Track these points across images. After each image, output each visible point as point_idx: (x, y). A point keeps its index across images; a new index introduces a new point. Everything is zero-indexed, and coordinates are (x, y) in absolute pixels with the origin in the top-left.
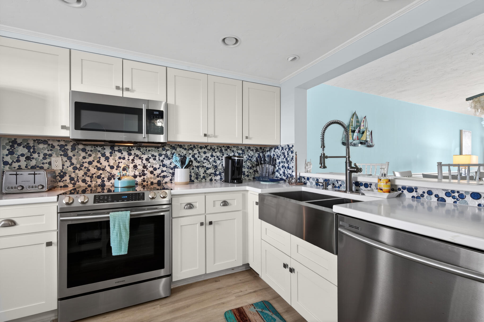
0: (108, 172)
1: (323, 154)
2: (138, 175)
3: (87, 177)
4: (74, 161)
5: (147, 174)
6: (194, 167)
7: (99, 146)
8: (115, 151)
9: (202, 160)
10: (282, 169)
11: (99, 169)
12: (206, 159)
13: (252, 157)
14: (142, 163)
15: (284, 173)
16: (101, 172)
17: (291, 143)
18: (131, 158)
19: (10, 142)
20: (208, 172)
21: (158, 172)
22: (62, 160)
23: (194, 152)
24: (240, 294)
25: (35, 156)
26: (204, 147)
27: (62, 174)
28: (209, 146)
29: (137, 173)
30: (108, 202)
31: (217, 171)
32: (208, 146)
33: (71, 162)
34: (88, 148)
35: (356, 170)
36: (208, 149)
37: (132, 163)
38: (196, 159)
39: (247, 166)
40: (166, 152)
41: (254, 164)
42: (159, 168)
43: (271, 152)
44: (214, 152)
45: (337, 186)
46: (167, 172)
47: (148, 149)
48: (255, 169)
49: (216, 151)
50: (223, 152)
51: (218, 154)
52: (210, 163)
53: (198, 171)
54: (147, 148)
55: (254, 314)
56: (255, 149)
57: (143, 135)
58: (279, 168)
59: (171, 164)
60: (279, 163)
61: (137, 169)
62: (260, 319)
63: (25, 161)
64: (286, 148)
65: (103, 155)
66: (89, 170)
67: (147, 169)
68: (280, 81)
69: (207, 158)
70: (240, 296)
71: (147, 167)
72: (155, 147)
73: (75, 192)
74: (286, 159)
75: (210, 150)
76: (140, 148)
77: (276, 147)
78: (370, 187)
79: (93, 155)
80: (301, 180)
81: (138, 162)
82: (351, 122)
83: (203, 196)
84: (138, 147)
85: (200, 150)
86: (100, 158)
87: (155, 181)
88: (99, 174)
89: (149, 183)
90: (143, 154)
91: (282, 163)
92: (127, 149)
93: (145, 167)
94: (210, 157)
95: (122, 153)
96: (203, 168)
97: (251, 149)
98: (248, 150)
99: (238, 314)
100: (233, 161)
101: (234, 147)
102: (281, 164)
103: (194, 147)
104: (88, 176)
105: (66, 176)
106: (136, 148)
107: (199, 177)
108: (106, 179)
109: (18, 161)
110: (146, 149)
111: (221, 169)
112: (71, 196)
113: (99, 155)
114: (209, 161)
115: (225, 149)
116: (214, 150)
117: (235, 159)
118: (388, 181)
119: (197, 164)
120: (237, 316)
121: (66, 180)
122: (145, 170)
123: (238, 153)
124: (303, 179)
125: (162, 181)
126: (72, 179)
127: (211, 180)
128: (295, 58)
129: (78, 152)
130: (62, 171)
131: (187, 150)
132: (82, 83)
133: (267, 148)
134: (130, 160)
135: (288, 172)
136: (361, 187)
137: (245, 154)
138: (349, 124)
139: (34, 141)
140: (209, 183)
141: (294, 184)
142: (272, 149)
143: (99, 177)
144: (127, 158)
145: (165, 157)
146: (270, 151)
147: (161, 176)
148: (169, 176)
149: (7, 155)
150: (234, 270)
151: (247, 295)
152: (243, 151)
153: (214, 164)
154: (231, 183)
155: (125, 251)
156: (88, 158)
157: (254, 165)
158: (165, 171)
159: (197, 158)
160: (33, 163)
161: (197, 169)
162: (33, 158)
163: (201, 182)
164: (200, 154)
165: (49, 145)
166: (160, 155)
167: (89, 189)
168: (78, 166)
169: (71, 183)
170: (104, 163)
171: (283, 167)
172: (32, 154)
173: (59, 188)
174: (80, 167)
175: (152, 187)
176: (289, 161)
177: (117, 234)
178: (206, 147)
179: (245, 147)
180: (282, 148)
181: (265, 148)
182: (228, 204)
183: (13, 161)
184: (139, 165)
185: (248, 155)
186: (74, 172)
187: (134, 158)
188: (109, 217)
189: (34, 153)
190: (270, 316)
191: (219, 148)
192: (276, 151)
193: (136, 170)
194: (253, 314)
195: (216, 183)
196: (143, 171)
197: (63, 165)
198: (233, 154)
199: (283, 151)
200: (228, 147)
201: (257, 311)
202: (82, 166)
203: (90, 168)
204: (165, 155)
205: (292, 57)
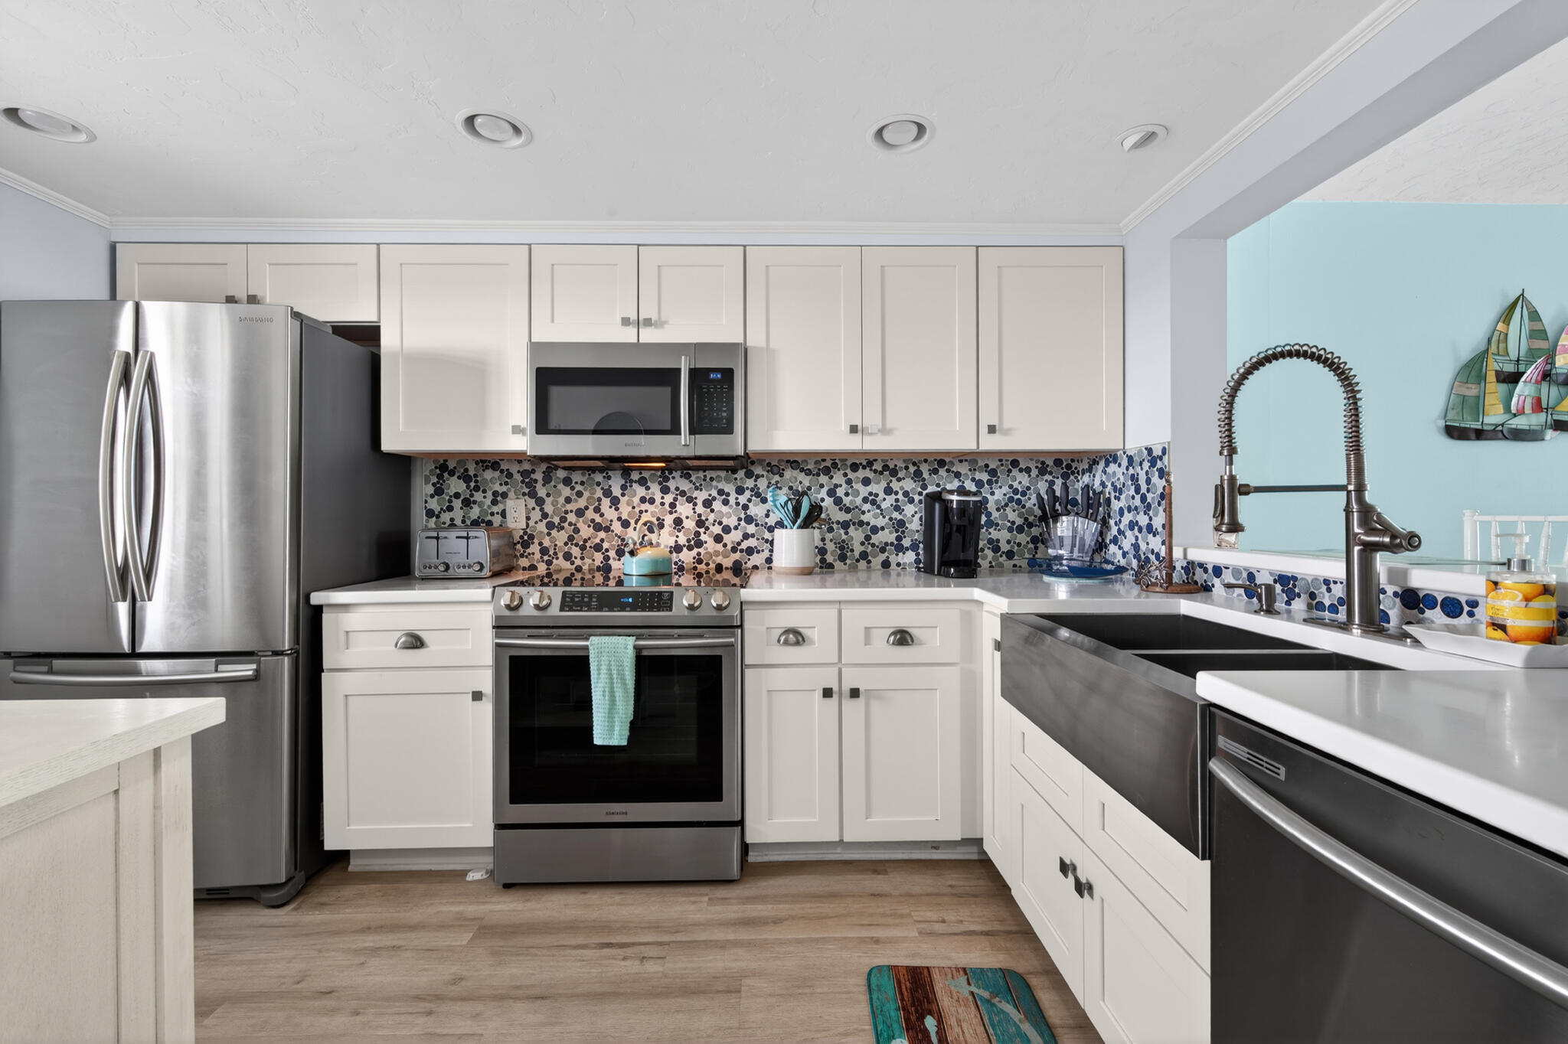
0: (616, 535)
1: (1226, 477)
2: (684, 546)
3: (573, 547)
4: (548, 508)
5: (706, 542)
6: (835, 526)
7: (597, 472)
8: (632, 481)
9: (858, 504)
10: (1128, 533)
11: (598, 527)
12: (872, 500)
13: (1024, 494)
14: (695, 512)
15: (1136, 547)
16: (602, 534)
17: (1157, 442)
18: (669, 498)
19: (436, 468)
20: (875, 539)
21: (735, 536)
22: (526, 505)
23: (834, 481)
24: (939, 928)
25: (478, 496)
26: (865, 463)
27: (526, 538)
28: (879, 460)
29: (682, 540)
30: (590, 610)
31: (905, 537)
32: (876, 460)
33: (542, 510)
34: (577, 477)
35: (1387, 540)
36: (875, 471)
37: (671, 513)
38: (838, 502)
39: (1009, 521)
40: (756, 481)
41: (1033, 517)
42: (736, 528)
43: (1094, 476)
44: (894, 479)
45: (1327, 603)
46: (758, 539)
47: (709, 474)
48: (1035, 531)
49: (900, 475)
50: (924, 480)
51: (909, 484)
52: (882, 514)
53: (844, 537)
54: (707, 473)
55: (961, 1000)
56: (1037, 467)
57: (681, 438)
58: (1120, 532)
59: (767, 516)
60: (1121, 512)
61: (683, 527)
62: (976, 1021)
63: (461, 508)
64: (1143, 460)
65: (607, 493)
66: (577, 531)
67: (707, 529)
68: (1121, 225)
69: (873, 497)
70: (932, 934)
71: (707, 522)
72: (727, 469)
73: (550, 582)
74: (1143, 499)
75: (881, 473)
76: (690, 472)
77: (1111, 456)
78: (1471, 614)
79: (586, 494)
80: (1194, 574)
81: (684, 509)
82: (1494, 339)
83: (833, 612)
84: (685, 472)
85: (851, 475)
86: (599, 500)
87: (727, 562)
88: (597, 541)
89: (712, 566)
90: (697, 488)
91: (1129, 512)
92: (660, 477)
93: (700, 523)
94: (882, 495)
95: (648, 488)
96: (860, 529)
97: (1023, 466)
98: (1010, 471)
99: (908, 984)
100: (946, 505)
101: (961, 461)
102: (1128, 517)
103: (835, 465)
104: (577, 545)
105: (533, 543)
106: (679, 473)
107: (848, 554)
108: (612, 554)
109: (450, 509)
110: (705, 476)
111: (918, 531)
112: (544, 589)
113: (599, 493)
114: (879, 507)
115: (929, 470)
116: (894, 473)
117: (952, 501)
118: (1540, 589)
119: (843, 517)
120: (904, 987)
121: (533, 554)
122: (702, 530)
123: (973, 480)
124: (1199, 571)
125: (746, 563)
126: (544, 551)
127: (886, 564)
128: (1150, 137)
129: (555, 486)
130: (525, 533)
131: (814, 475)
132: (553, 321)
133: (1082, 462)
134: (667, 506)
135: (1148, 544)
136: (1428, 613)
137: (999, 484)
138: (1483, 348)
139: (477, 463)
140: (880, 573)
141: (1158, 589)
142: (1098, 464)
143: (598, 548)
144: (658, 500)
145: (752, 496)
146: (1090, 470)
147: (743, 549)
148: (764, 548)
149: (432, 496)
150: (939, 851)
151: (960, 937)
152: (993, 473)
153: (896, 515)
154: (939, 574)
155: (621, 739)
156: (576, 501)
157: (1031, 519)
158: (753, 536)
159: (844, 498)
160: (475, 512)
161: (842, 531)
162: (475, 502)
163: (854, 568)
164: (852, 487)
165: (502, 471)
166: (740, 491)
167: (578, 576)
168: (556, 520)
169: (543, 561)
170: (610, 514)
171: (1132, 525)
172: (473, 492)
173: (521, 571)
174: (559, 524)
175: (718, 577)
176: (1153, 506)
177: (604, 691)
178: (870, 464)
179: (1001, 460)
180: (1130, 459)
181: (1073, 461)
182: (913, 641)
183: (442, 509)
184: (687, 518)
185: (1011, 487)
186: (549, 534)
187: (675, 499)
188: (586, 648)
189: (476, 491)
190: (1015, 1024)
191: (911, 466)
192: (1111, 473)
193: (679, 531)
194: (958, 1001)
195: (902, 573)
196: (697, 534)
197: (528, 518)
198: (954, 485)
199: (1131, 471)
200: (942, 463)
201: (972, 993)
202: (563, 519)
203: (581, 525)
204: (752, 490)
205: (1137, 135)
